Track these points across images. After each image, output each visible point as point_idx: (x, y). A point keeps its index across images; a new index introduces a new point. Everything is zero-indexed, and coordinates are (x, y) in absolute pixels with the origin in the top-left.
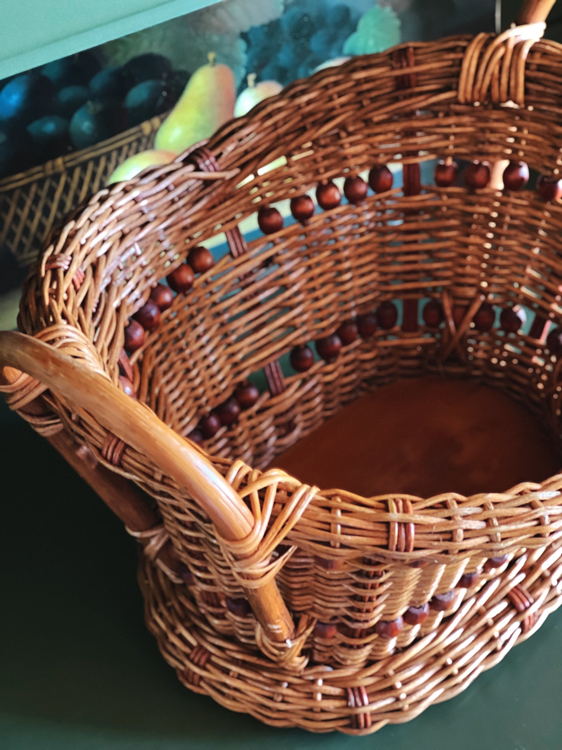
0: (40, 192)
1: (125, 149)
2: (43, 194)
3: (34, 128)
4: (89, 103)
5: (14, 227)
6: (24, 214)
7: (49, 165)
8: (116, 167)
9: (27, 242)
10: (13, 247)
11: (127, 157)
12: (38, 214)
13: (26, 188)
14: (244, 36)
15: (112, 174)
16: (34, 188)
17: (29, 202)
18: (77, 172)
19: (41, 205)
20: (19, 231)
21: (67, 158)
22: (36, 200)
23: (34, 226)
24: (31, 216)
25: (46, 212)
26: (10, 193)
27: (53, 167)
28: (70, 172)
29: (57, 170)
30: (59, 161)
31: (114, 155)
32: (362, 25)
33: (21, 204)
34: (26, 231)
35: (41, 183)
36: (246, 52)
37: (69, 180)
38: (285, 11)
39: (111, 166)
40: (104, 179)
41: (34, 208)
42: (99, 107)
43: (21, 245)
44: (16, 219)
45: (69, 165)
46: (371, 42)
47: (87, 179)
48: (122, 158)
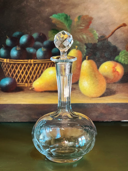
0: (26, 67)
1: (50, 64)
2: (27, 68)
3: (28, 49)
4: (42, 48)
5: (18, 74)
6: (21, 72)
7: (29, 60)
8: (47, 68)
9: (20, 80)
10: (17, 80)
11: (50, 66)
12: (24, 73)
13: (23, 64)
14: (86, 44)
15: (45, 70)
16: (25, 65)
17: (23, 69)
18: (36, 65)
19: (25, 71)
20: (19, 76)
21: (34, 60)
22: (25, 69)
23: (23, 76)
24: (23, 73)
25: (27, 73)
26: (19, 64)
27: (30, 62)
28: (35, 64)
29: (31, 63)
30: (32, 60)
31: (47, 64)
32: (120, 54)
33: (21, 68)
34: (20, 76)
35: (27, 64)
36: (86, 49)
37: (34, 66)
38: (98, 42)
39: (45, 67)
40: (43, 70)
41: (24, 71)
42: (45, 50)
43: (18, 80)
44: (19, 72)
45: (34, 62)
46: (123, 60)
47: (39, 68)
48: (49, 66)
